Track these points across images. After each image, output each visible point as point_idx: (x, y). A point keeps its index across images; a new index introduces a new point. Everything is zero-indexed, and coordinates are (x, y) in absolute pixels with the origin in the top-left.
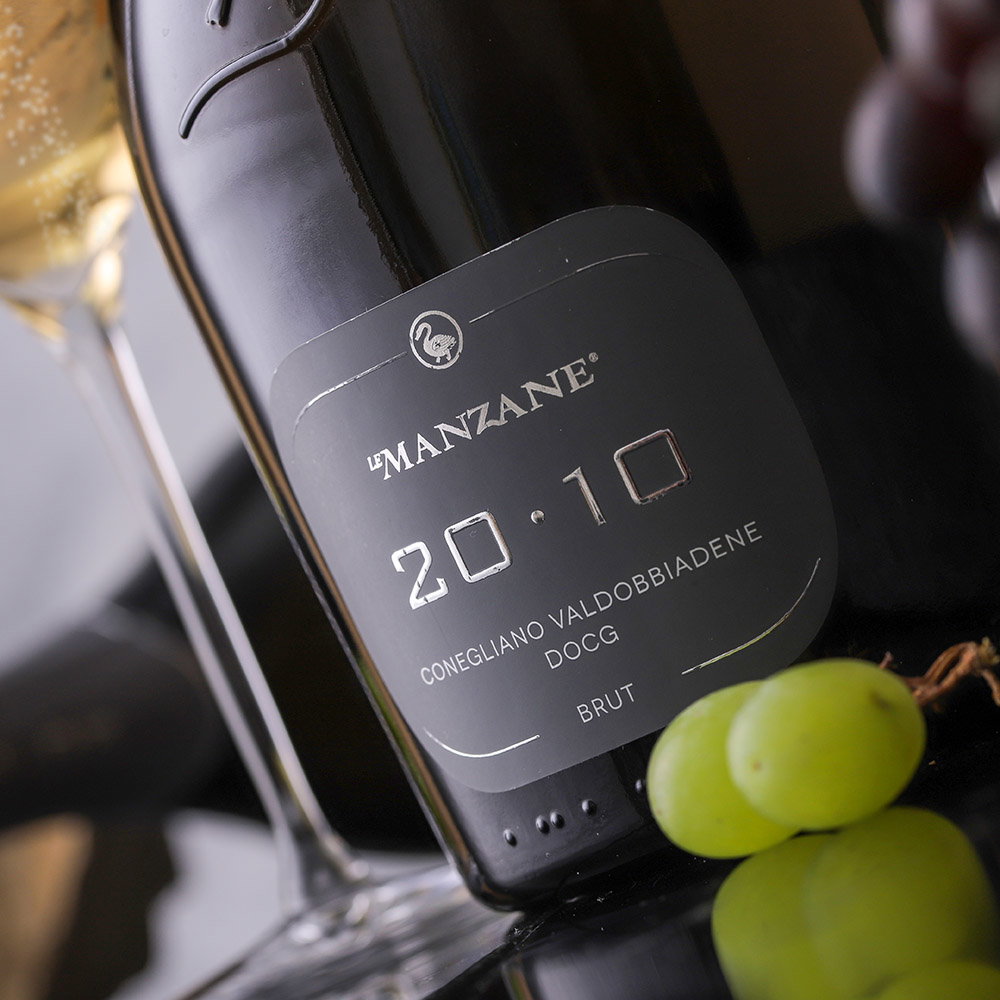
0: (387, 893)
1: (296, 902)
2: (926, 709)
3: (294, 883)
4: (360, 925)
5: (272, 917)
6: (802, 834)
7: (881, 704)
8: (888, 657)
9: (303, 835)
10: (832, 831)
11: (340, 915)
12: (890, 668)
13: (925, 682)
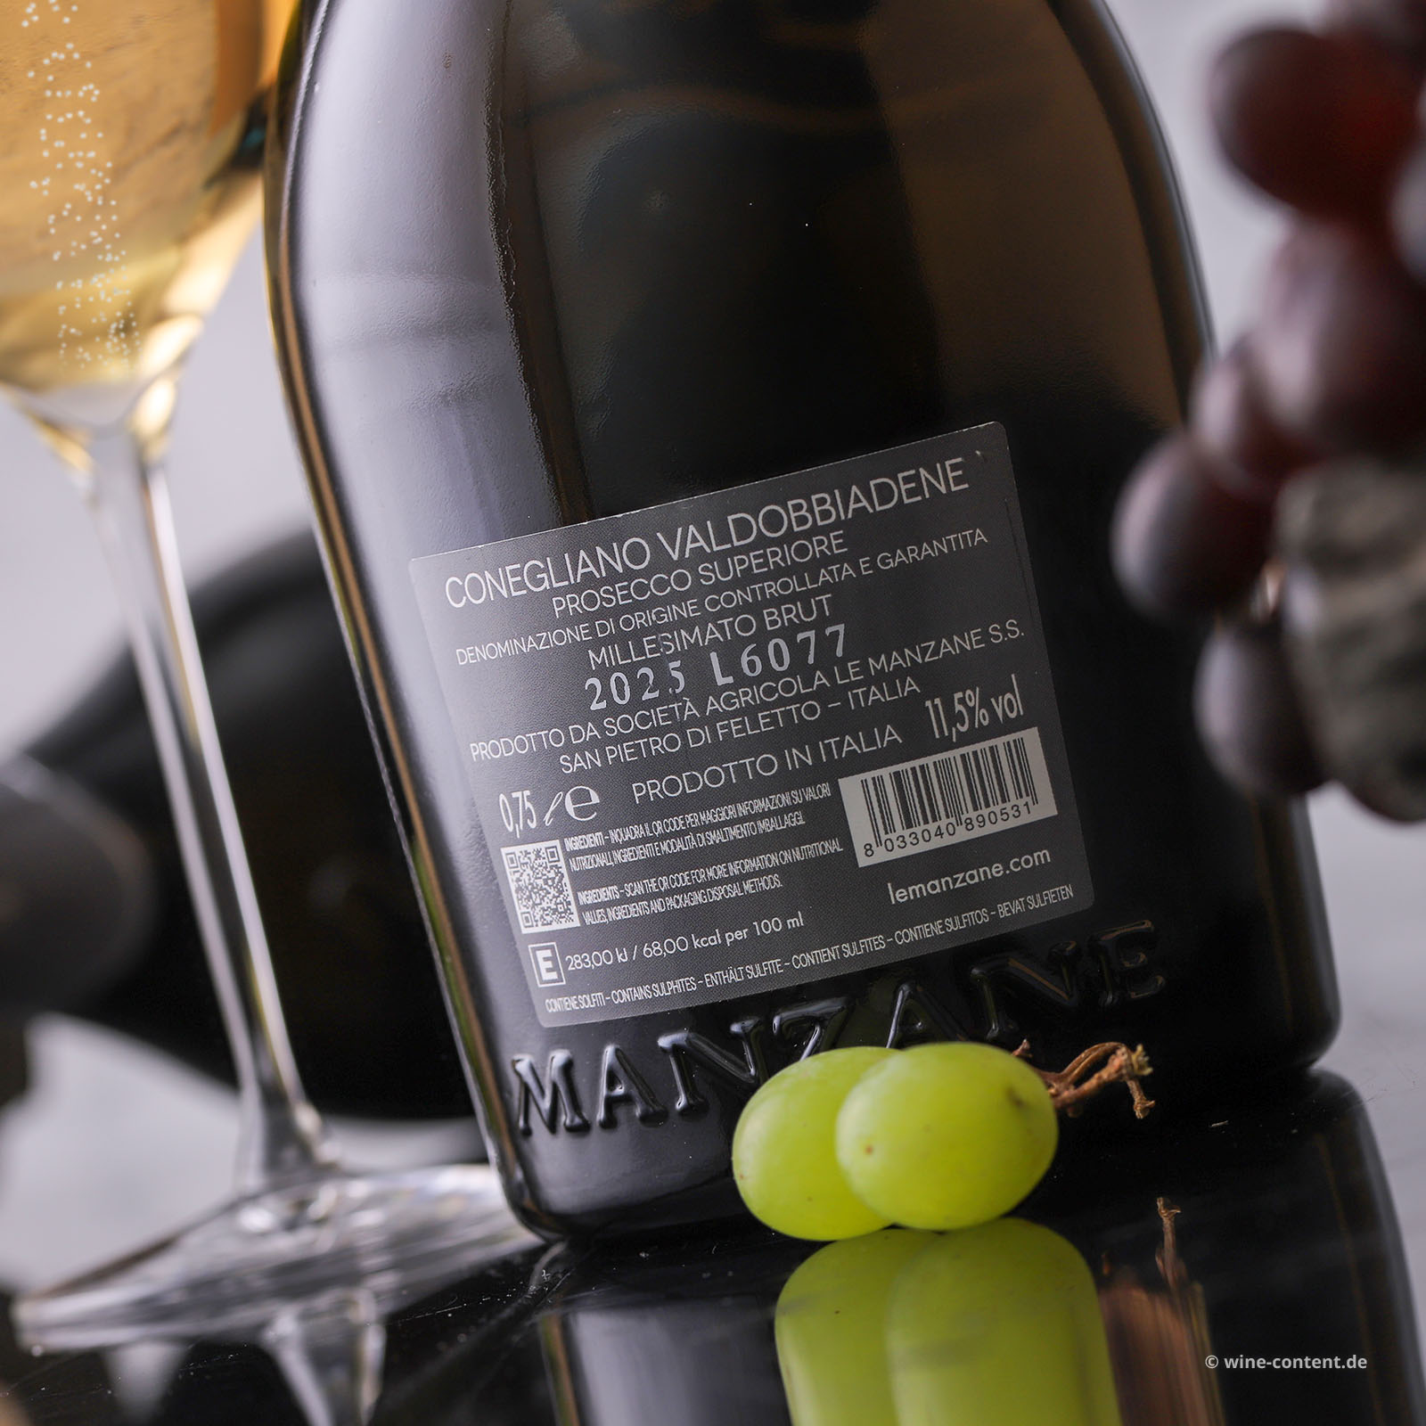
0: (359, 1189)
1: (253, 1179)
2: (1061, 1113)
3: (255, 1153)
4: (320, 1222)
5: (222, 1190)
6: (894, 1227)
7: (1016, 1102)
8: (1025, 1044)
9: (273, 1098)
10: (941, 1233)
11: (302, 1205)
12: (1024, 1057)
13: (1060, 1080)
